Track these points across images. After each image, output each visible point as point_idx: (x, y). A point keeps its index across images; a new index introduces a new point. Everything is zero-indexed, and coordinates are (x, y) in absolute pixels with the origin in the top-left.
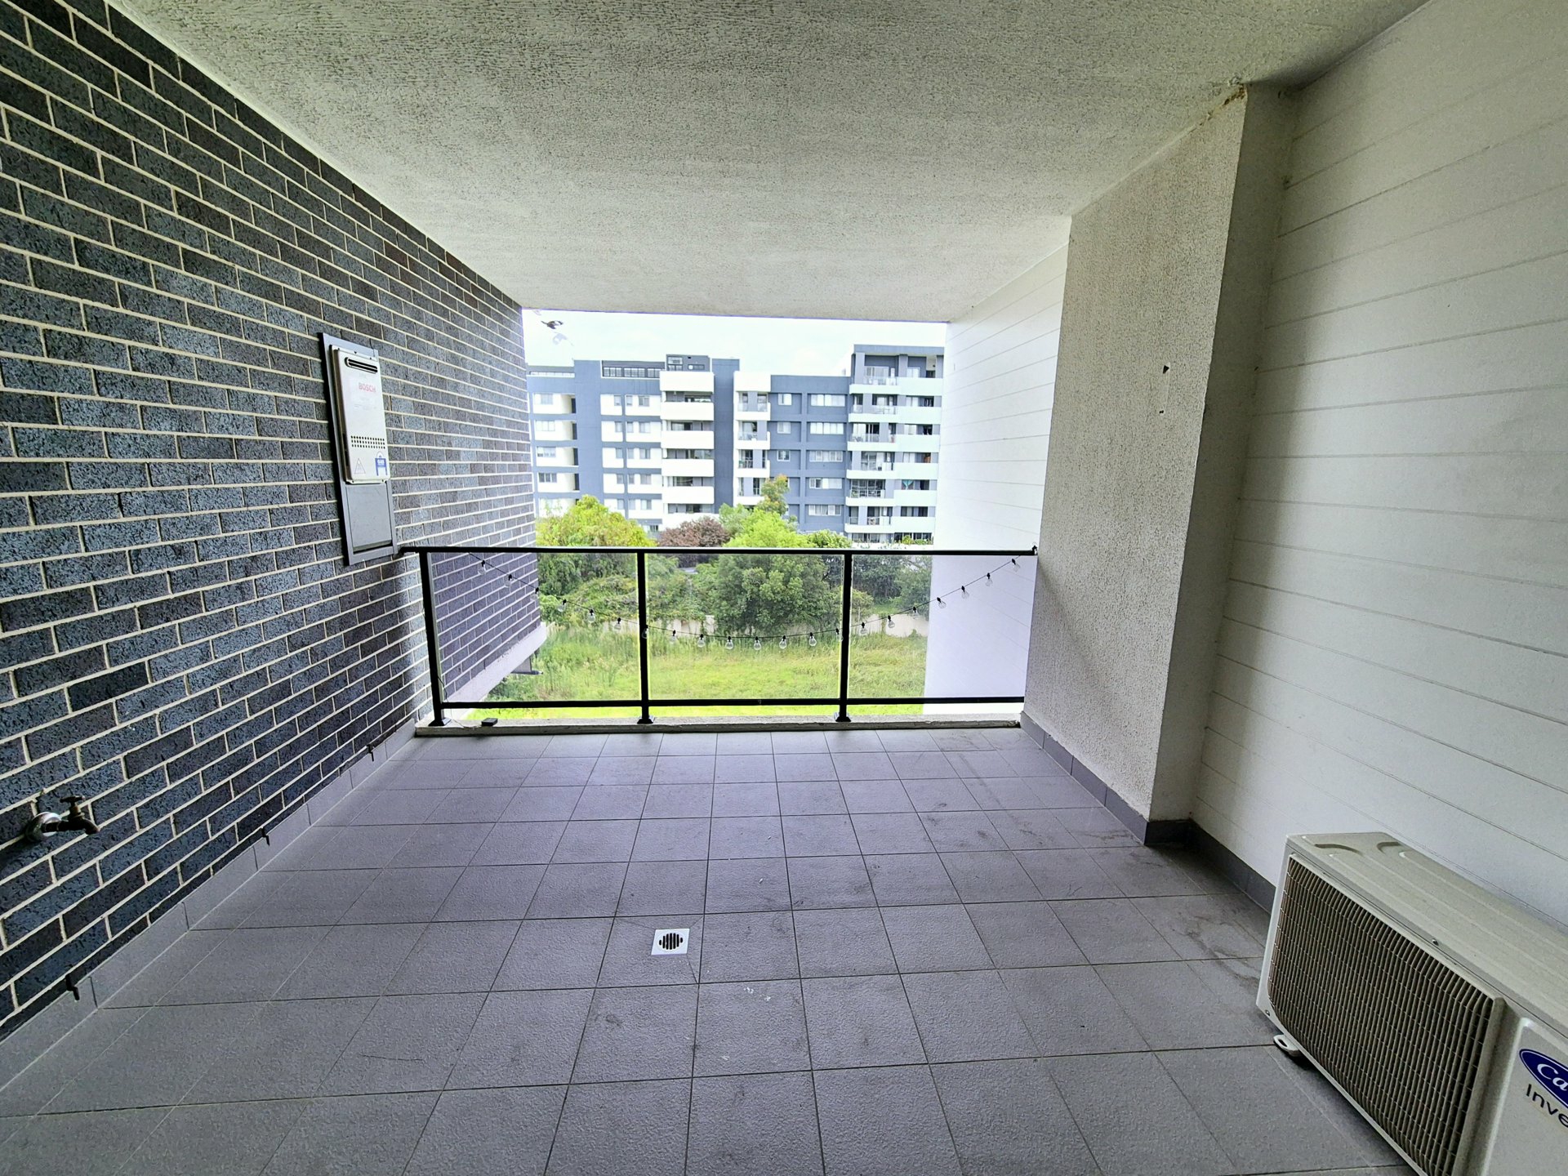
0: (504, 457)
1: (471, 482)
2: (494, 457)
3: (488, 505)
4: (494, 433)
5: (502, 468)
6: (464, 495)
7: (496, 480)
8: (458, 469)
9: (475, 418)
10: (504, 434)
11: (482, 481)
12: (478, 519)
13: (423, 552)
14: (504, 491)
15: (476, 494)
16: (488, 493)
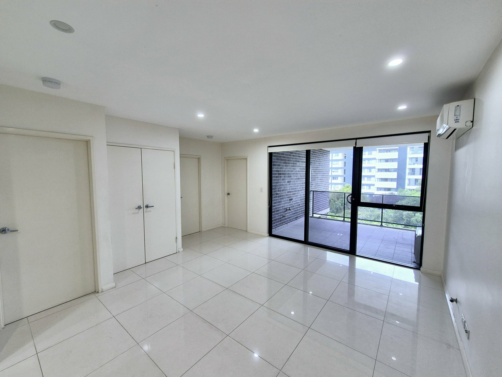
0: (325, 177)
1: (319, 182)
2: (323, 177)
3: (322, 185)
4: (324, 174)
5: (324, 179)
6: (319, 184)
7: (323, 181)
8: (318, 180)
9: (321, 172)
10: (325, 174)
11: (321, 181)
12: (320, 187)
13: (313, 191)
14: (324, 183)
15: (320, 183)
16: (322, 183)
